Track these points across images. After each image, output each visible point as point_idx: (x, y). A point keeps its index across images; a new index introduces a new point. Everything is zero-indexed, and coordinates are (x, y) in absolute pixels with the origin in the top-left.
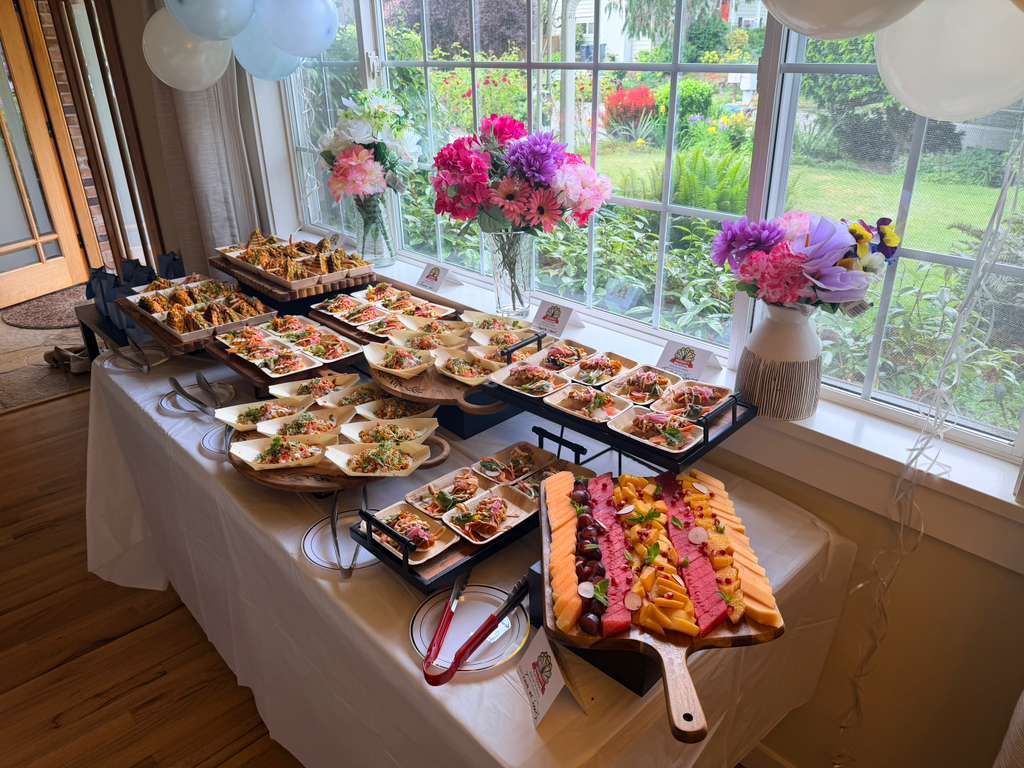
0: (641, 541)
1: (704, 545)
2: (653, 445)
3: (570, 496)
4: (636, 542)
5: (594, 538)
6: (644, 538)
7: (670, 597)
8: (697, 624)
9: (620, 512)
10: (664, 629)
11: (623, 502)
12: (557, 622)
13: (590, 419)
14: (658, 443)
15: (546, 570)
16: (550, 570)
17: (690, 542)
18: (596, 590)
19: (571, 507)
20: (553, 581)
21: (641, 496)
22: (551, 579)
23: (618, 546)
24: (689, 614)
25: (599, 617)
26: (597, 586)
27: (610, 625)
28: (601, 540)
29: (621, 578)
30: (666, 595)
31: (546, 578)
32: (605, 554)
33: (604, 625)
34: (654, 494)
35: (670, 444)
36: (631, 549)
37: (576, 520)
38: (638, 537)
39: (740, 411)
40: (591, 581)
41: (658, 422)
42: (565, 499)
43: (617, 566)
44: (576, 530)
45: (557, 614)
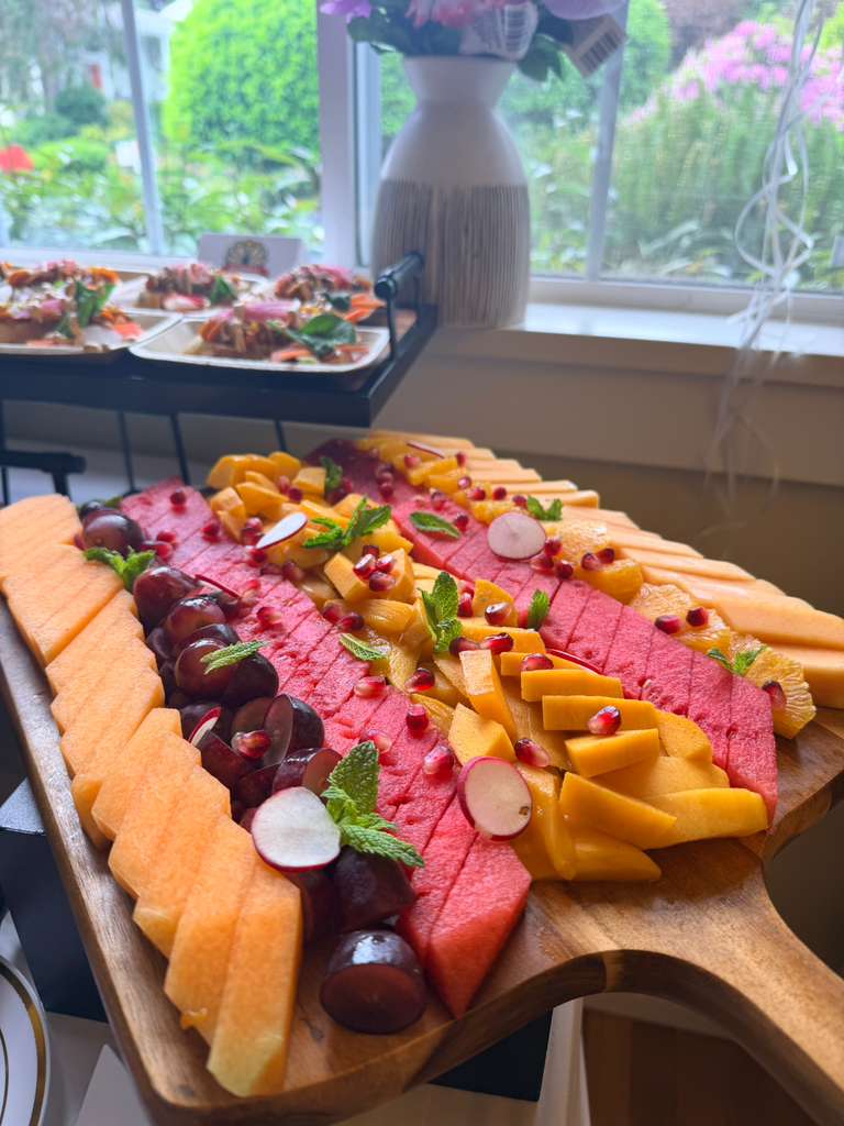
0: (377, 589)
1: (552, 548)
2: (283, 367)
3: (78, 542)
4: (360, 602)
5: (221, 627)
6: (383, 577)
7: (613, 725)
8: (735, 782)
9: (260, 544)
10: (652, 853)
11: (255, 521)
12: (214, 1064)
13: (77, 349)
14: (293, 360)
15: (64, 811)
16: (84, 806)
17: (503, 559)
18: (338, 812)
19: (93, 570)
20: (115, 852)
21: (296, 496)
22: (101, 846)
23: (309, 632)
24: (698, 760)
25: (405, 932)
26: (336, 793)
27: (466, 947)
28: (245, 629)
29: (387, 729)
30: (595, 723)
31: (74, 844)
32: (282, 665)
33: (444, 959)
34: (327, 488)
35: (326, 355)
36: (357, 627)
37: (126, 600)
38: (364, 585)
39: (405, 322)
40: (295, 782)
41: (273, 316)
42: (64, 555)
43: (341, 695)
44: (138, 627)
45: (194, 1016)
